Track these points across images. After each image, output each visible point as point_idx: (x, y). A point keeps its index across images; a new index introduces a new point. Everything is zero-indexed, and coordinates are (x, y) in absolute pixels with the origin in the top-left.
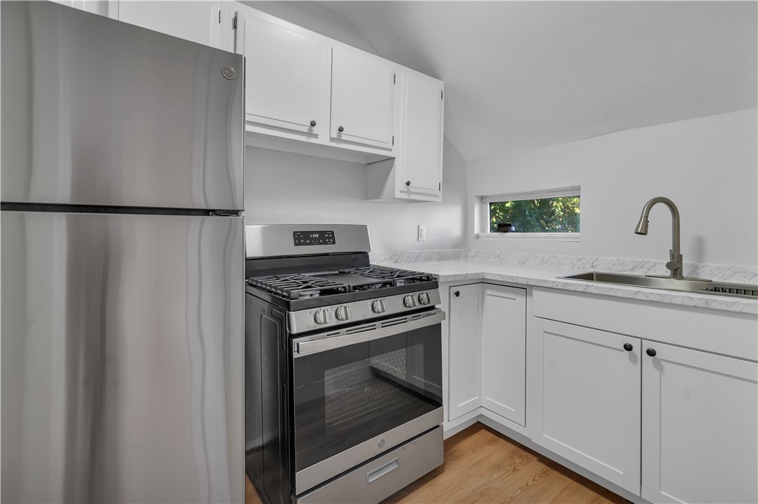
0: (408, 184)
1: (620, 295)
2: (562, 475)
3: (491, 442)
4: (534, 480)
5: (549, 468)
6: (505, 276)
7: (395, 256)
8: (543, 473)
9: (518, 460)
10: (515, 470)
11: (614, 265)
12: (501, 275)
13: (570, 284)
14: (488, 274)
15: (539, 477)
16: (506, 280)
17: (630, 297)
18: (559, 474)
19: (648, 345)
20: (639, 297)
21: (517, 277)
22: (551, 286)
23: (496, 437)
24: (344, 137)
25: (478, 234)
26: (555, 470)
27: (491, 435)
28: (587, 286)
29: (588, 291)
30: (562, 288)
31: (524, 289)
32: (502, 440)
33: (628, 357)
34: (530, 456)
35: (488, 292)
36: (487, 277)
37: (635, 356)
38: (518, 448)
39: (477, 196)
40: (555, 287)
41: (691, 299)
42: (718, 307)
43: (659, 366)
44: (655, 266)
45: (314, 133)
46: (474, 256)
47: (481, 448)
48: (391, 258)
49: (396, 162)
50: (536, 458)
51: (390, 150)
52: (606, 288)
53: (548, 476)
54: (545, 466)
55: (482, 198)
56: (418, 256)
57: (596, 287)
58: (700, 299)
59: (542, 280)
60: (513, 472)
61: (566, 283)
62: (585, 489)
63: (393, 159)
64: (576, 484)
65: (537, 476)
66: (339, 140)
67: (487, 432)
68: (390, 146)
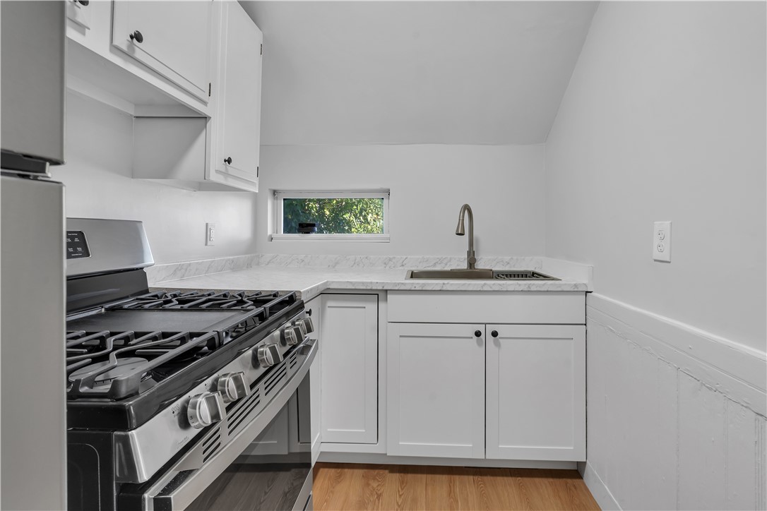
0: (229, 161)
1: (470, 288)
2: (415, 475)
3: (338, 479)
4: (400, 496)
5: (402, 475)
6: (356, 282)
7: (179, 270)
8: (402, 482)
9: (375, 484)
10: (379, 496)
11: (420, 262)
12: (351, 283)
13: (428, 284)
14: (333, 282)
15: (402, 489)
16: (357, 288)
17: (479, 289)
18: (413, 475)
19: (490, 328)
20: (486, 288)
21: (371, 283)
22: (409, 289)
23: (339, 470)
24: (139, 54)
25: (271, 236)
26: (408, 473)
27: (332, 471)
28: (444, 284)
29: (444, 289)
30: (420, 289)
31: (378, 295)
32: (346, 470)
33: (476, 344)
34: (381, 472)
35: (330, 304)
36: (331, 287)
37: (482, 339)
38: (366, 470)
39: (270, 189)
40: (413, 289)
41: (520, 285)
42: (535, 289)
43: (498, 345)
44: (450, 261)
45: (79, 19)
46: (269, 263)
47: (332, 492)
48: (175, 273)
49: (211, 125)
50: (387, 471)
51: (205, 103)
52: (459, 284)
53: (406, 483)
54: (398, 474)
55: (275, 192)
56: (209, 268)
57: (452, 284)
58: (525, 285)
59: (399, 284)
60: (379, 500)
61: (423, 284)
62: (438, 477)
63: (205, 118)
64: (430, 476)
65: (400, 489)
66: (129, 56)
67: (326, 470)
68: (204, 96)
